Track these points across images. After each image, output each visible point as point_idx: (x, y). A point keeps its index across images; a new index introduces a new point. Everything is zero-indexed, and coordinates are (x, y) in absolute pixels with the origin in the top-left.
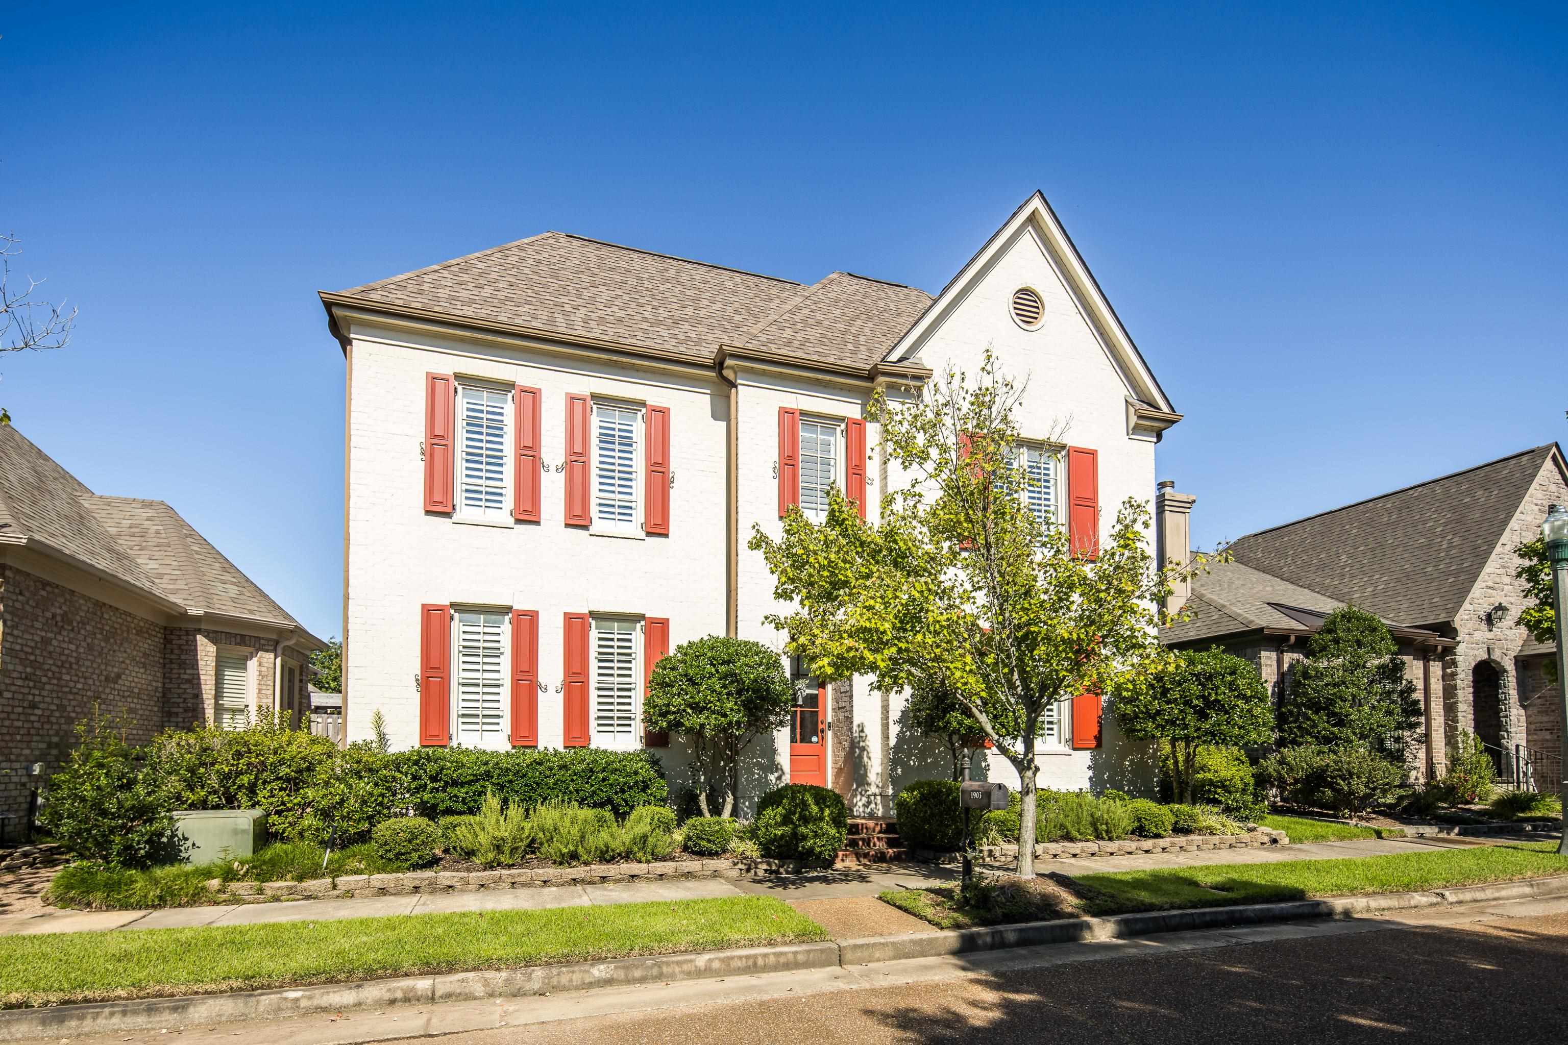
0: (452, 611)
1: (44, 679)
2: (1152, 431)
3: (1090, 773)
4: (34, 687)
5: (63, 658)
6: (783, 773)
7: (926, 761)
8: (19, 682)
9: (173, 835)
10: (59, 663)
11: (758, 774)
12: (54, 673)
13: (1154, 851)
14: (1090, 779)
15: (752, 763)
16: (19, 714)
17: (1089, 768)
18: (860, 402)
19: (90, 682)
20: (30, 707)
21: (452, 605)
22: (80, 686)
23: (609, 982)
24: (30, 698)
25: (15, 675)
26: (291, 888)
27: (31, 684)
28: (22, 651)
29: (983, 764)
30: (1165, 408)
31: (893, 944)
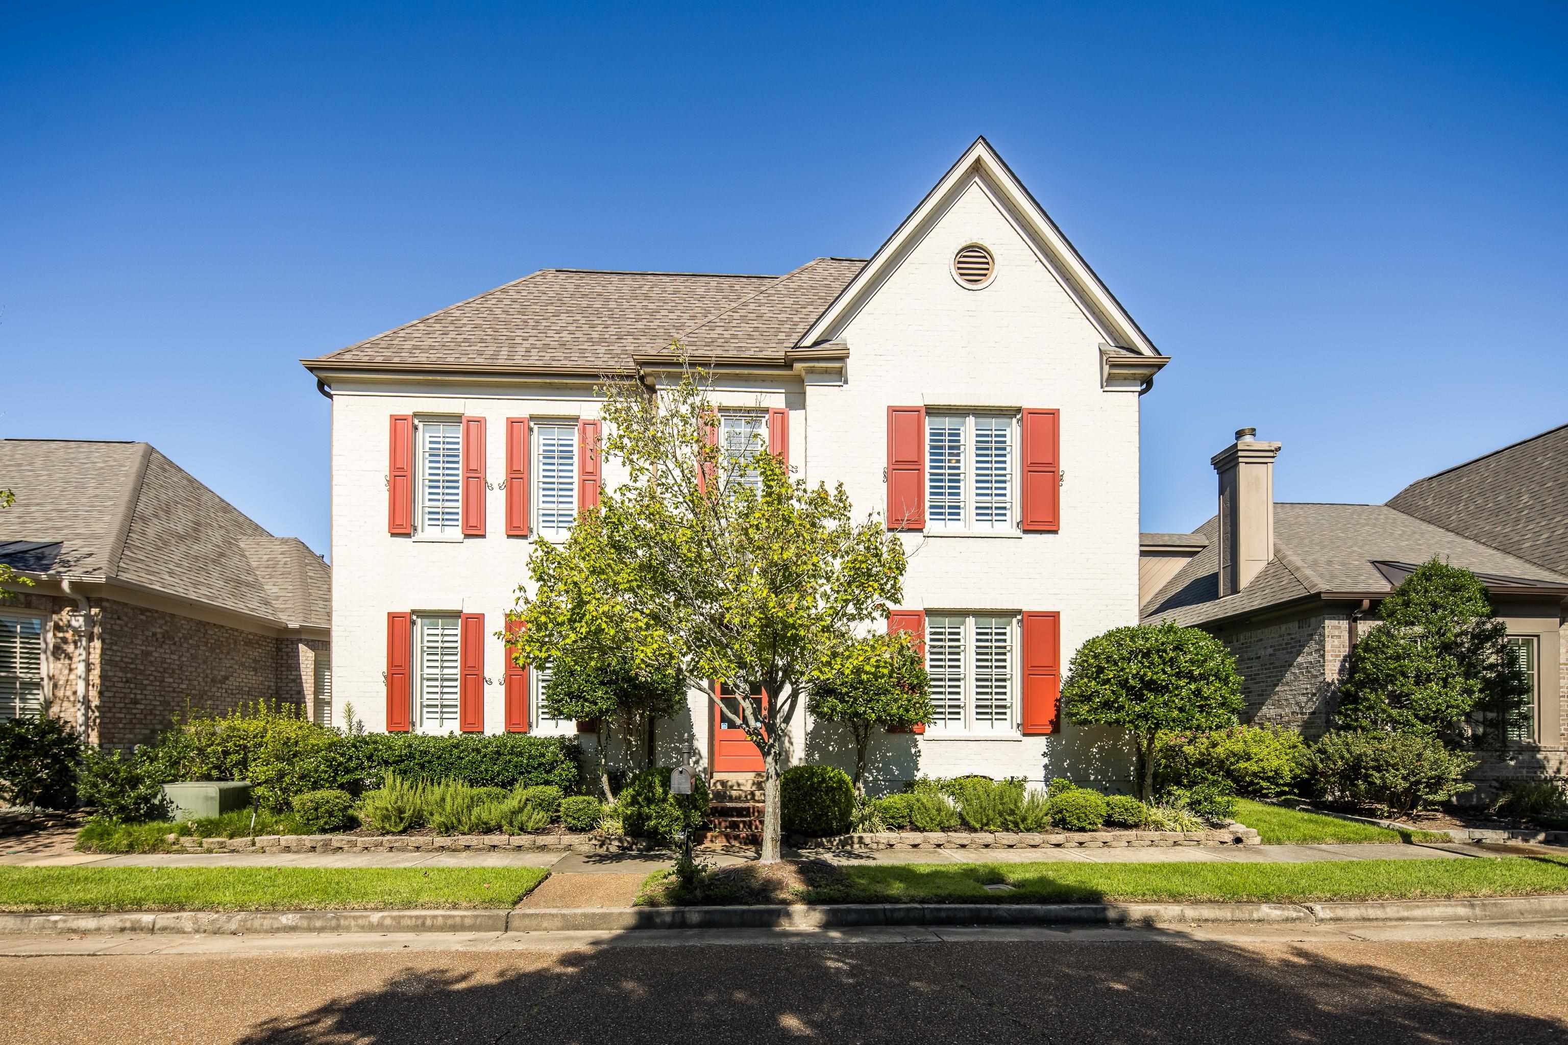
0: (414, 617)
1: (145, 682)
2: (1135, 379)
3: (1046, 761)
4: (136, 688)
5: (165, 666)
6: (701, 757)
7: (846, 746)
8: (120, 685)
9: (163, 799)
10: (161, 670)
11: (676, 758)
12: (155, 677)
13: (1067, 845)
14: (1046, 767)
15: (670, 748)
16: (121, 708)
17: (1044, 755)
18: (783, 391)
19: (196, 683)
20: (131, 703)
21: (414, 612)
22: (184, 686)
23: (293, 929)
24: (132, 696)
25: (115, 679)
26: (222, 843)
27: (132, 686)
28: (122, 661)
29: (913, 751)
30: (1147, 351)
31: (564, 916)
